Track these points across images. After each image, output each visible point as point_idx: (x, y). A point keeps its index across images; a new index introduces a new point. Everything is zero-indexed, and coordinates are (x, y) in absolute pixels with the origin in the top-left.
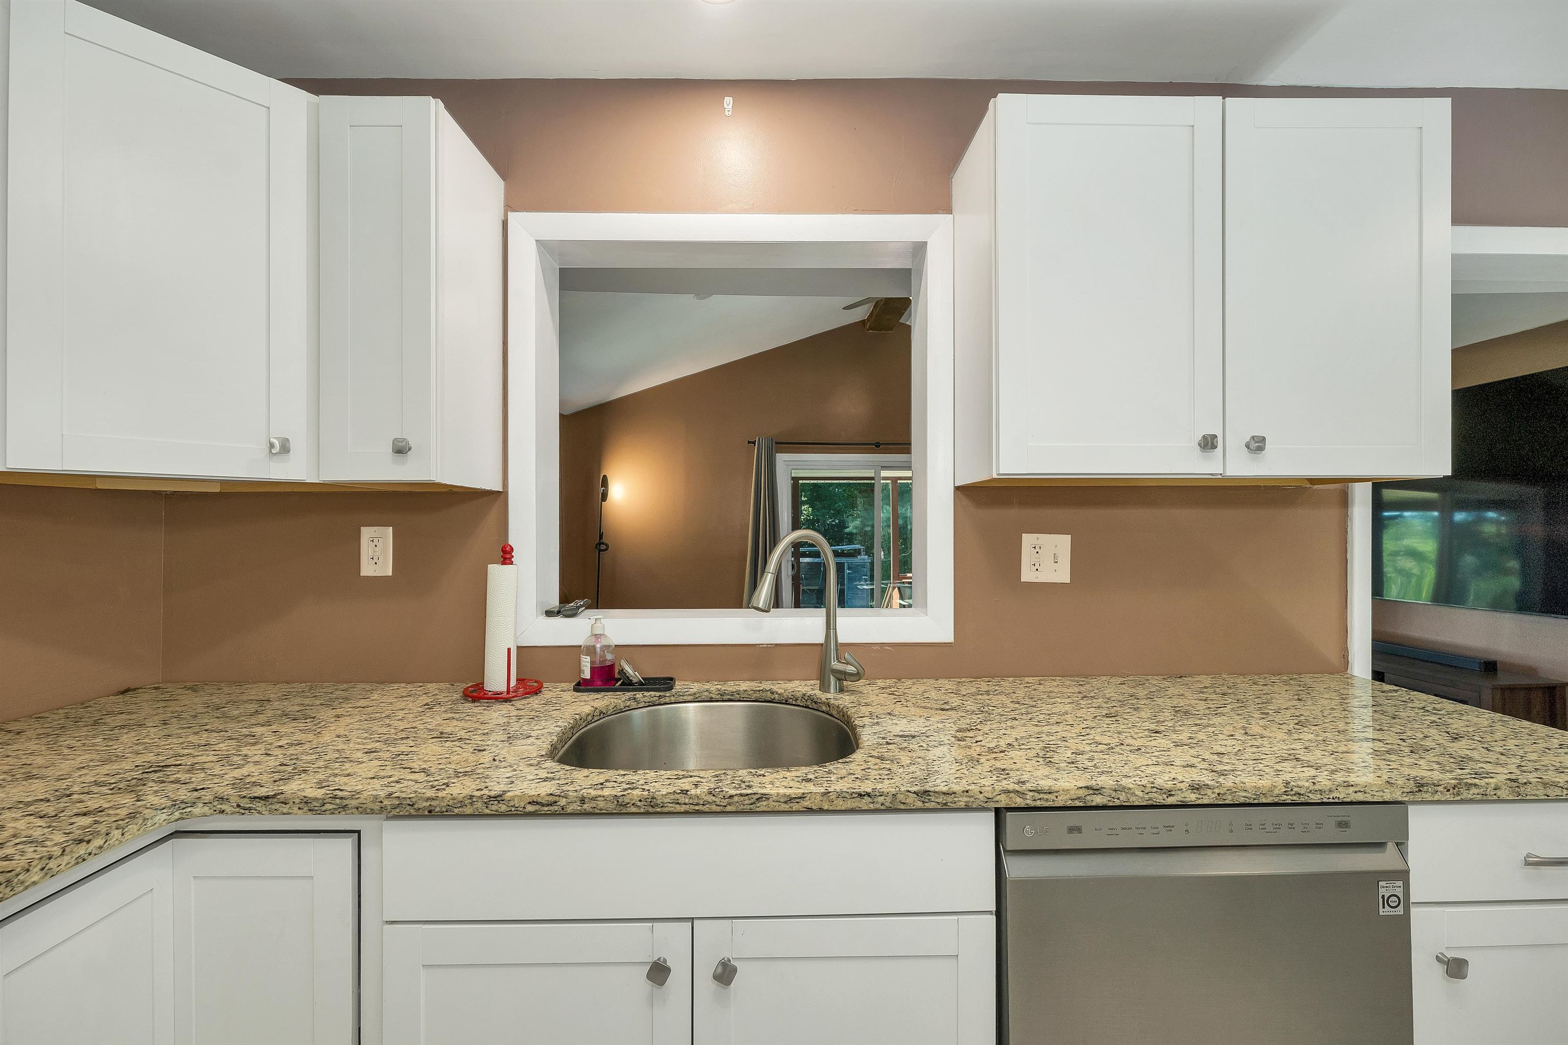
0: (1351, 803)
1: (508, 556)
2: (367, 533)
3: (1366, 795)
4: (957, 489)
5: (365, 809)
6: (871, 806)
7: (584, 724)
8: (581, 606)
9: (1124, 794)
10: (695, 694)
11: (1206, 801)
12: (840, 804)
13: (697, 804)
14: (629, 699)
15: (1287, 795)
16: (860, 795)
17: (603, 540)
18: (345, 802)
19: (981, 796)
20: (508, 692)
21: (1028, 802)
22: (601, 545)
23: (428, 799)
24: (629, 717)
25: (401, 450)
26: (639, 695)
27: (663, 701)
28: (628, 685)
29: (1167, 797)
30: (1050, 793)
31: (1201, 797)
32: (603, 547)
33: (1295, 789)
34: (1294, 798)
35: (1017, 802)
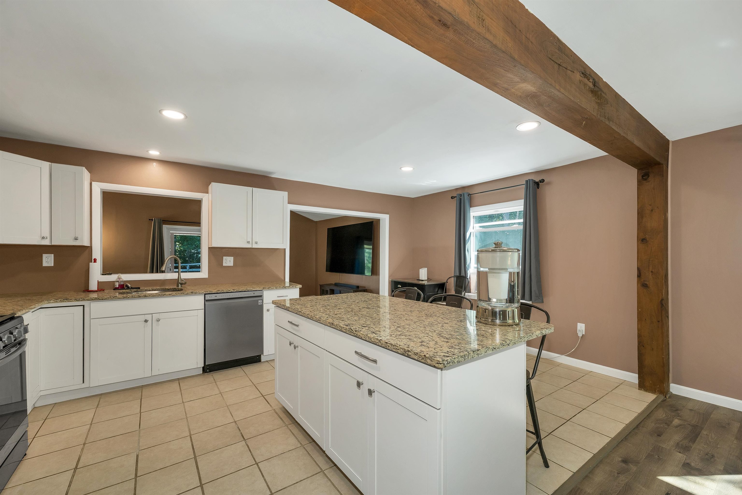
0: (255, 291)
1: (95, 261)
2: (45, 255)
4: (209, 248)
5: (88, 300)
6: (183, 294)
9: (223, 291)
10: (146, 290)
11: (235, 291)
13: (153, 296)
19: (201, 292)
20: (97, 290)
25: (76, 239)
26: (132, 290)
27: (138, 291)
28: (129, 288)
29: (229, 291)
30: (212, 291)
34: (247, 290)
35: (207, 293)
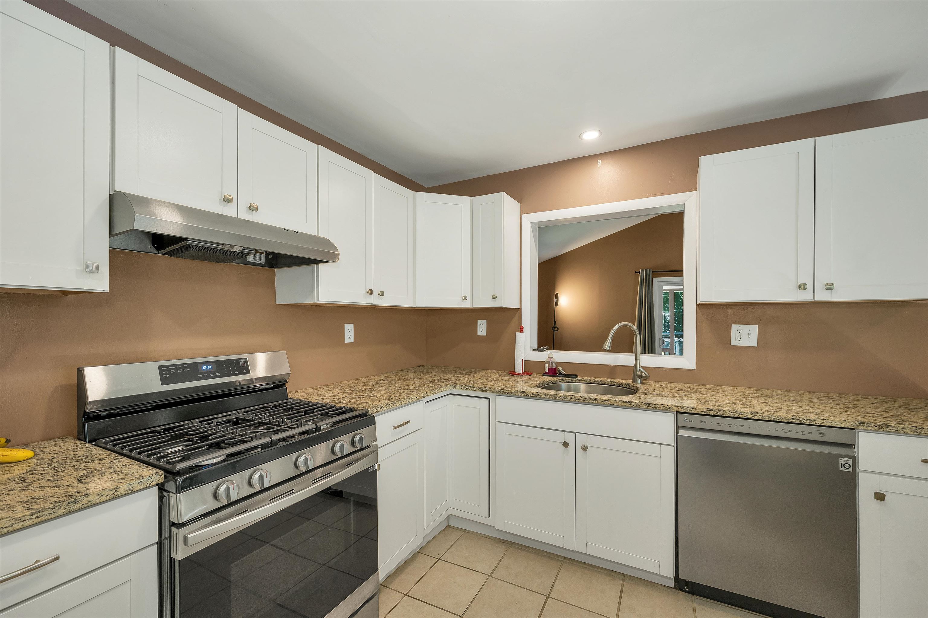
0: (825, 426)
1: (522, 330)
2: (479, 322)
3: (832, 424)
4: (698, 305)
5: (492, 391)
6: (630, 405)
7: (546, 384)
8: (545, 348)
9: (722, 412)
10: (585, 380)
11: (756, 418)
12: (620, 404)
13: (577, 399)
14: (561, 379)
15: (793, 420)
16: (626, 402)
17: (556, 326)
18: (488, 389)
19: (668, 406)
20: (522, 373)
21: (685, 410)
22: (554, 328)
23: (507, 390)
24: (561, 385)
25: (494, 298)
26: (564, 378)
27: (573, 381)
28: (561, 375)
29: (740, 415)
30: (693, 408)
31: (754, 416)
32: (556, 329)
33: (797, 418)
34: (797, 421)
35: (681, 410)
